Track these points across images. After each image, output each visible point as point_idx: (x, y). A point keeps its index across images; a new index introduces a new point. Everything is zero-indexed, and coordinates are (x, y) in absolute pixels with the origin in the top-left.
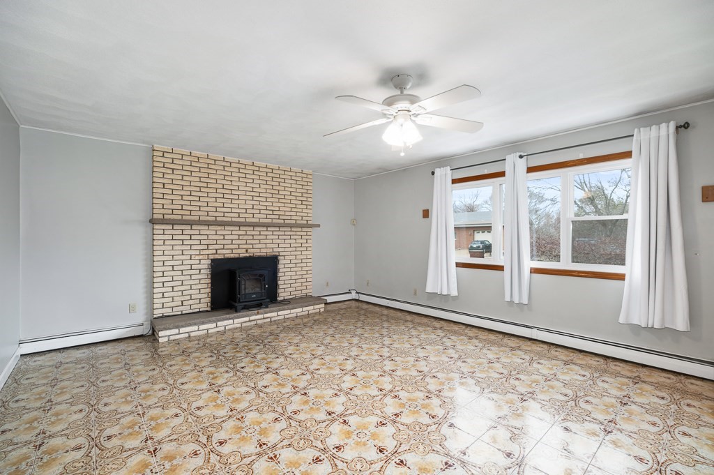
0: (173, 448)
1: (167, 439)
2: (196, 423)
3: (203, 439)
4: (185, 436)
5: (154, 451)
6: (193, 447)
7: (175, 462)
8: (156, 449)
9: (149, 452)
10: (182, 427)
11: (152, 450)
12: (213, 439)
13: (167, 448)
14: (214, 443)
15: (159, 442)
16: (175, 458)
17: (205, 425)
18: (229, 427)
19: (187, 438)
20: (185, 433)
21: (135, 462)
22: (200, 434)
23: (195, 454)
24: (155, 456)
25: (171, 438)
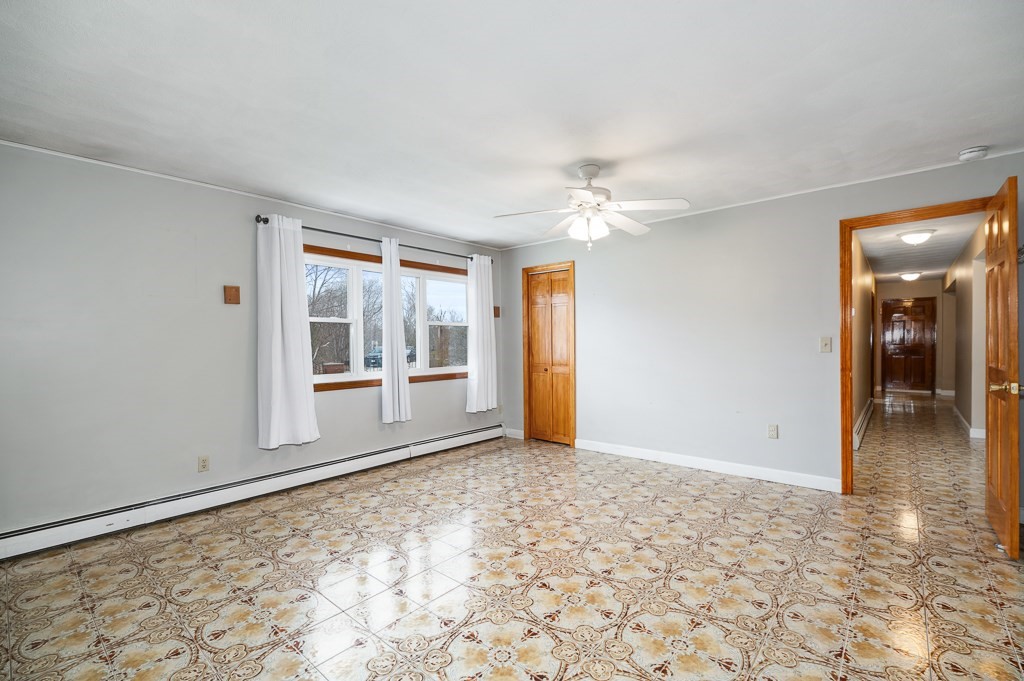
0: (815, 640)
1: (813, 657)
2: (758, 646)
3: (772, 622)
4: (787, 643)
5: (840, 655)
6: (791, 624)
7: (824, 625)
8: (836, 656)
9: (848, 660)
10: (782, 656)
11: (842, 660)
12: (763, 614)
13: (822, 647)
14: (768, 610)
15: (827, 662)
16: (820, 629)
17: (751, 635)
18: (731, 611)
19: (789, 638)
20: (785, 646)
21: (872, 661)
22: (769, 631)
23: (796, 616)
24: (842, 648)
25: (808, 655)
